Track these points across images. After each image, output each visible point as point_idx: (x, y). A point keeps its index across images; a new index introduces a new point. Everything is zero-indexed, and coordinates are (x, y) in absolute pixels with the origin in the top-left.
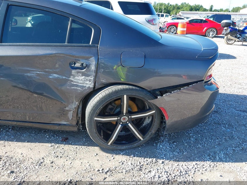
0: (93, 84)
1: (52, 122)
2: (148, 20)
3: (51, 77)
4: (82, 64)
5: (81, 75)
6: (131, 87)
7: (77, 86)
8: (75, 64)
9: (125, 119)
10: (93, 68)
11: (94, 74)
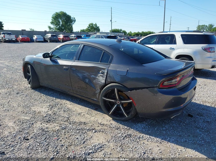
0: (105, 81)
1: (91, 98)
2: (204, 48)
3: (91, 76)
4: (102, 72)
5: (101, 76)
6: (120, 85)
7: (99, 81)
8: (100, 71)
9: (118, 102)
10: (106, 74)
11: (105, 77)
